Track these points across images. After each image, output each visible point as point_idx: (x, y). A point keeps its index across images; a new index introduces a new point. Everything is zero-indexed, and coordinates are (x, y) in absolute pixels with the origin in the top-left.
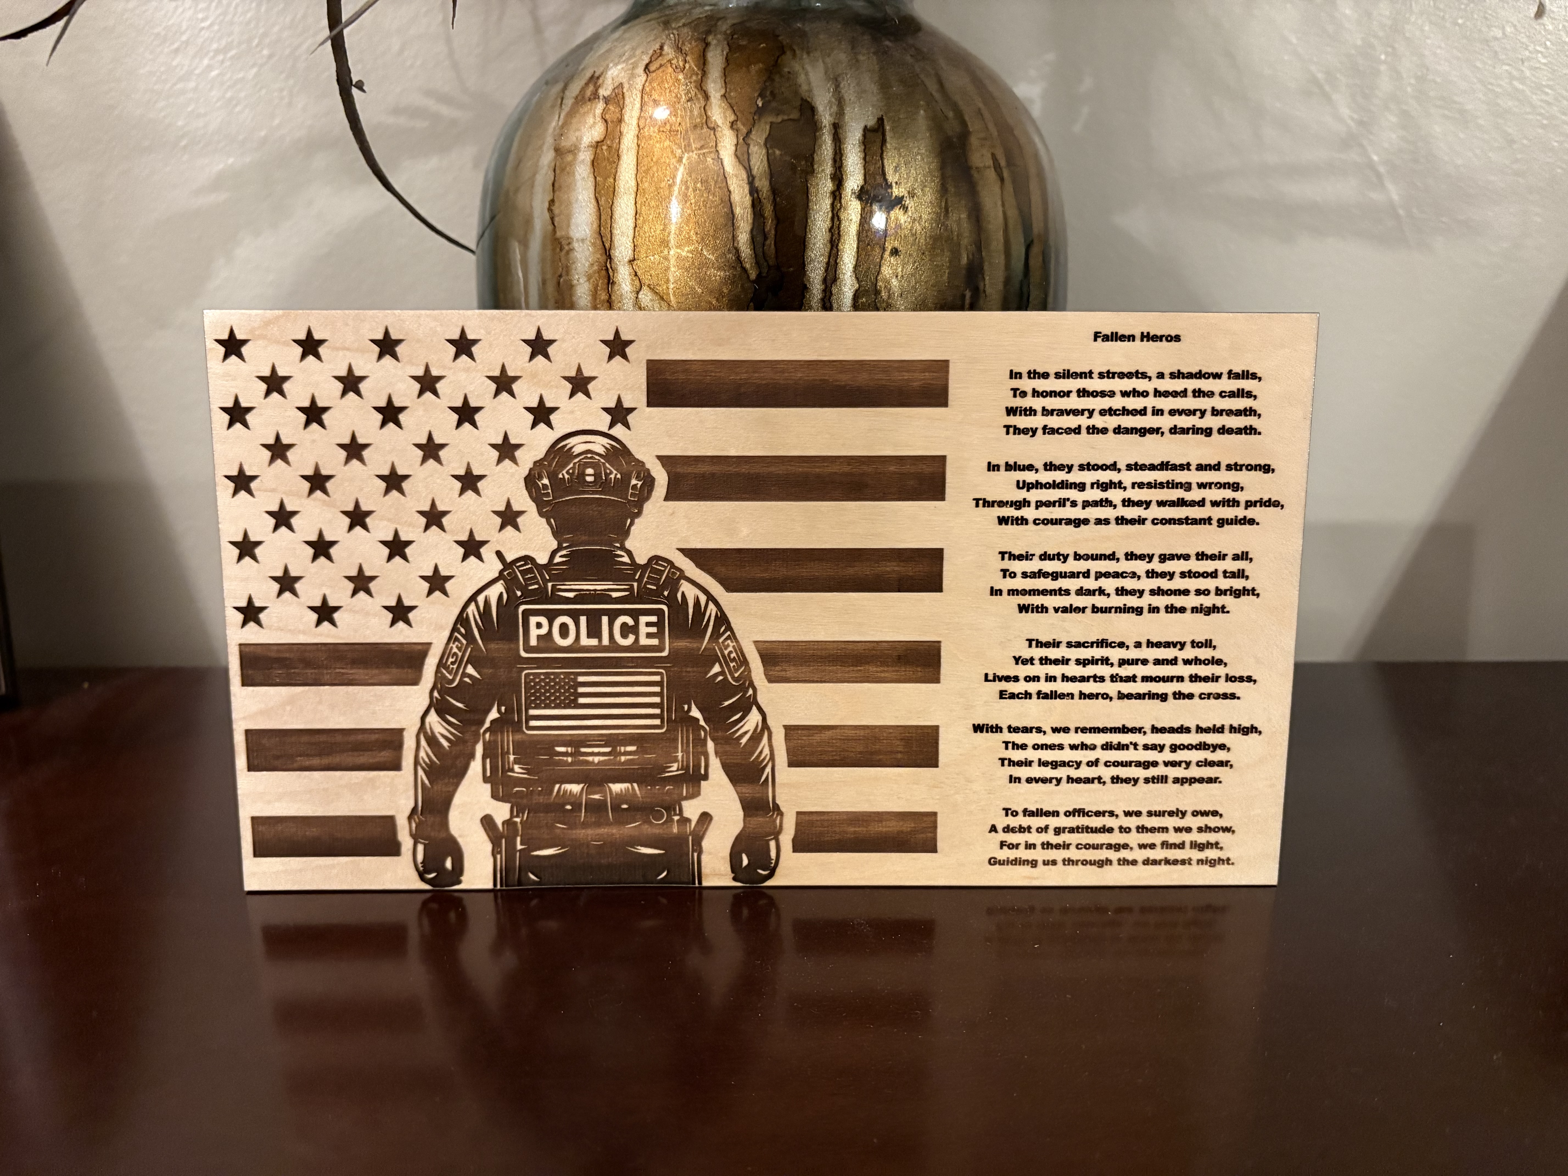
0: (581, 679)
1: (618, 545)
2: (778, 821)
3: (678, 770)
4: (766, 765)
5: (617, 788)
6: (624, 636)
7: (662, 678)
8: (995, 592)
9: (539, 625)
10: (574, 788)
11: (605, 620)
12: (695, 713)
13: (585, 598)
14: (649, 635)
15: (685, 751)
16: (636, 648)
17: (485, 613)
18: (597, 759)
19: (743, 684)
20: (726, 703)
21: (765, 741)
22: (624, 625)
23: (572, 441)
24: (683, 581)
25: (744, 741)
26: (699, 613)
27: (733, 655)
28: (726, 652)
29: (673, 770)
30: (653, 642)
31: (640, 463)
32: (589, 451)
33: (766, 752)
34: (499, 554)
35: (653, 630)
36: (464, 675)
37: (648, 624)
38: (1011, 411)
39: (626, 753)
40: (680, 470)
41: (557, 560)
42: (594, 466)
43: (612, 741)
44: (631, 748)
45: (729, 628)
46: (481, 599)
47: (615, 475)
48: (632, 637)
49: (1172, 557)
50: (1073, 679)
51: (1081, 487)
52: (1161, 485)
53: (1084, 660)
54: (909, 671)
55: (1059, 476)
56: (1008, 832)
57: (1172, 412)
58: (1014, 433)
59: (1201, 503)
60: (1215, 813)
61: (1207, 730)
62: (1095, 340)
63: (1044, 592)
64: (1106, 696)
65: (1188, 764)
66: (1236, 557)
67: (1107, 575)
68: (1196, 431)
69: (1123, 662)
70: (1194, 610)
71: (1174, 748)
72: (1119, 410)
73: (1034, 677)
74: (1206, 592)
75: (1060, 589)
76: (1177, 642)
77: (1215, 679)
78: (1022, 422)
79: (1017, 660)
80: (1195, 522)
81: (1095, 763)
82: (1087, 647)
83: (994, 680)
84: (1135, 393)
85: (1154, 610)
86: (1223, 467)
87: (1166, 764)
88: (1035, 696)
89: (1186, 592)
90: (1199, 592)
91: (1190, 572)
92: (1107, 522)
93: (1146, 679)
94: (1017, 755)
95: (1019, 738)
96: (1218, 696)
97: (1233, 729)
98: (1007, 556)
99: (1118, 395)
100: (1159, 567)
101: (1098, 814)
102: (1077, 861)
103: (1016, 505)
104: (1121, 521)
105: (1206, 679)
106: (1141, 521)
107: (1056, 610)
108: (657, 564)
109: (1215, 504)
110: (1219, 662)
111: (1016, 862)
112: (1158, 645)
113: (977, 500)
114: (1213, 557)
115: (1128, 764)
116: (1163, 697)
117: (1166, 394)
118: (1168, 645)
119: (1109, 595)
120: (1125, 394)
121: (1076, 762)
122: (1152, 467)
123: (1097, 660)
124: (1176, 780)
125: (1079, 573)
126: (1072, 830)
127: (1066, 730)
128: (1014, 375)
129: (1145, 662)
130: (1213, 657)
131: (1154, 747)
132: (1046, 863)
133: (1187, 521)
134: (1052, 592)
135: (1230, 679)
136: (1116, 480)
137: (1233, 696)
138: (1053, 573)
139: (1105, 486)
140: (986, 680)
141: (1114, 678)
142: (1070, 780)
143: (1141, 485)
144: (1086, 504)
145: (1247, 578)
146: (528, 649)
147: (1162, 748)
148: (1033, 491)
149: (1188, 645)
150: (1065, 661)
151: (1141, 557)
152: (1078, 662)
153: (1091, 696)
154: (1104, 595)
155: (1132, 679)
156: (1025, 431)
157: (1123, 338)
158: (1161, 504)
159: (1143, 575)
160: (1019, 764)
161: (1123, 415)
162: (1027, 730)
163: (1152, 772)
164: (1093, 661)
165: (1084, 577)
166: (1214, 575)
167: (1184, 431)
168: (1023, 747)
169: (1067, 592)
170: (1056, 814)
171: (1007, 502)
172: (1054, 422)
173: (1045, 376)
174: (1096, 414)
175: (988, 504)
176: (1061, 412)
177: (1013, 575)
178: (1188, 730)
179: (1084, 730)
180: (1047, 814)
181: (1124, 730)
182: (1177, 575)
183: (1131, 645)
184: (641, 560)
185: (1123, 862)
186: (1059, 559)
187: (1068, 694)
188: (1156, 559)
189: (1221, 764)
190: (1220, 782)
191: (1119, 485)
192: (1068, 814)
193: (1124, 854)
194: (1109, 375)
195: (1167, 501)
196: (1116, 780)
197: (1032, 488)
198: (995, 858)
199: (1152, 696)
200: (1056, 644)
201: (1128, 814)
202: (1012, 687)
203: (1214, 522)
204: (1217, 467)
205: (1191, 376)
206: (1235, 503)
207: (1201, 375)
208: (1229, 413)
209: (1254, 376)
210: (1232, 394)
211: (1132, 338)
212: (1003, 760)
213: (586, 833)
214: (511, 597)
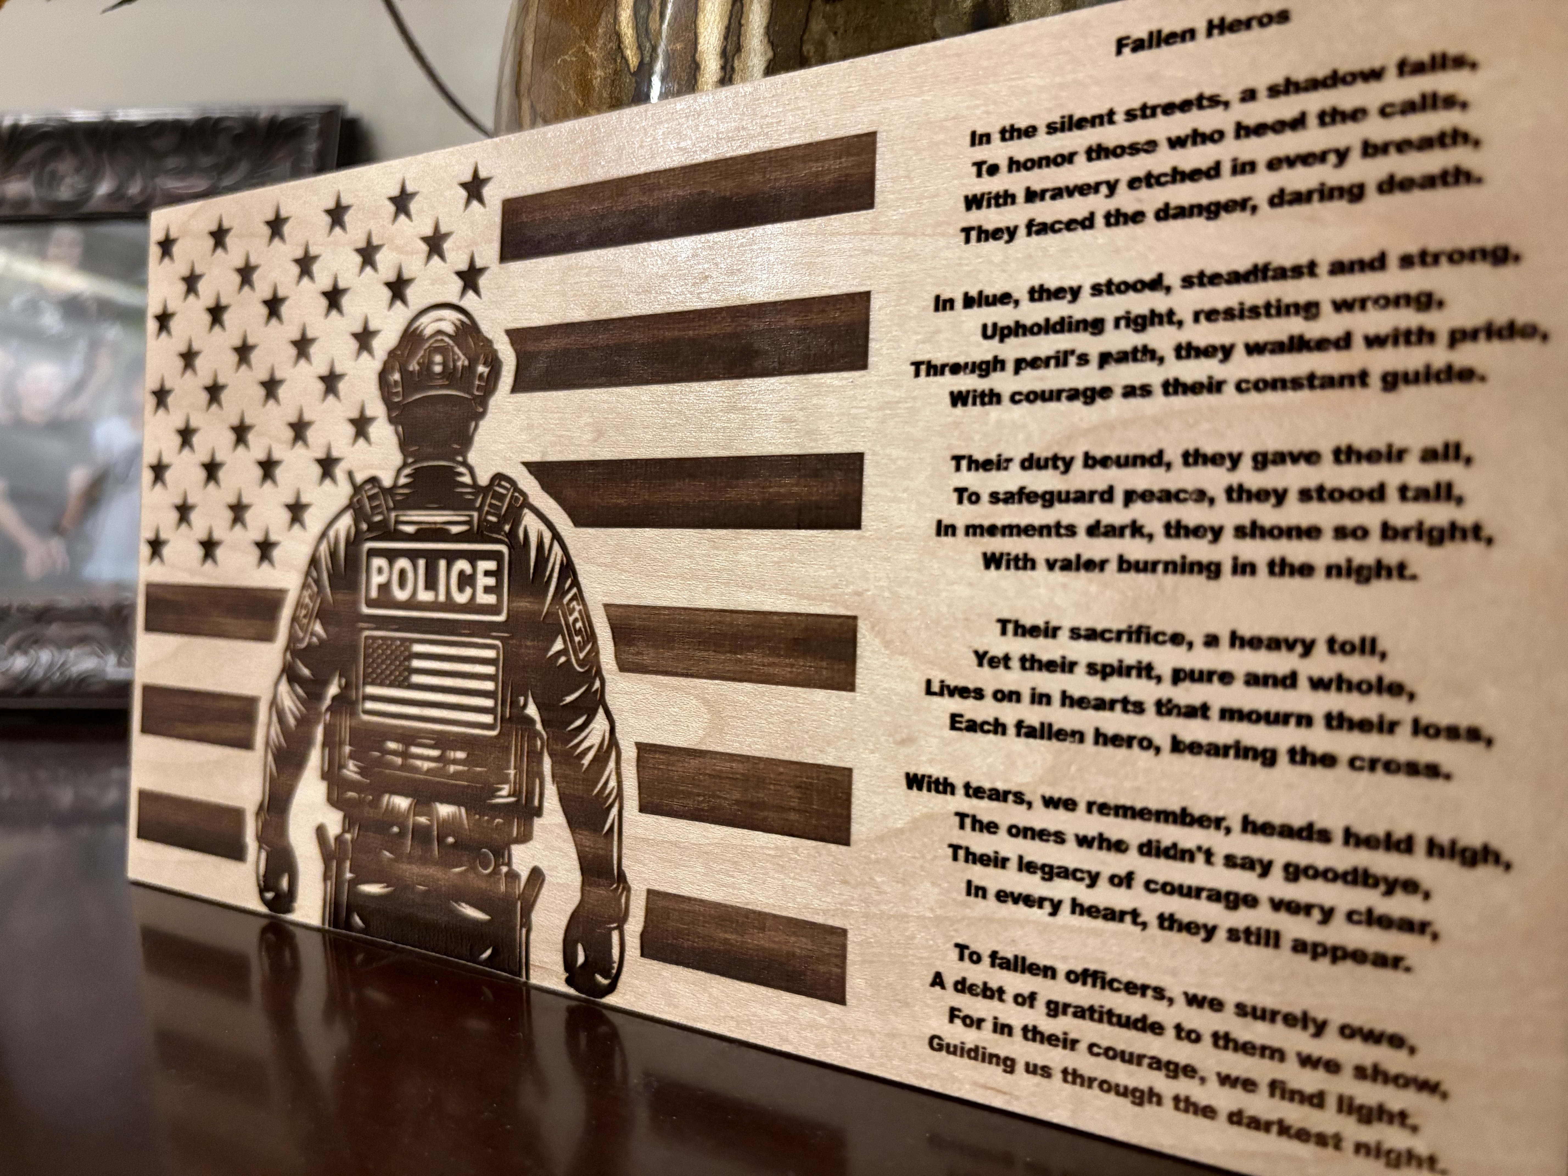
0: (418, 648)
1: (460, 459)
2: (623, 900)
3: (509, 796)
4: (612, 805)
5: (445, 810)
6: (461, 589)
7: (498, 654)
8: (944, 529)
9: (380, 571)
10: (402, 803)
11: (442, 564)
12: (532, 710)
13: (426, 533)
14: (487, 590)
15: (518, 768)
16: (471, 607)
17: (333, 554)
18: (426, 765)
19: (589, 671)
20: (569, 699)
21: (612, 764)
22: (461, 573)
23: (424, 320)
24: (526, 511)
25: (586, 761)
26: (542, 559)
28: (571, 619)
29: (504, 795)
30: (491, 599)
31: (488, 342)
32: (440, 332)
33: (613, 783)
34: (350, 475)
35: (491, 581)
36: (313, 634)
37: (487, 573)
38: (973, 202)
39: (455, 762)
40: (531, 347)
41: (403, 481)
43: (443, 742)
44: (460, 755)
45: (576, 583)
46: (332, 533)
47: (462, 361)
48: (468, 591)
49: (1280, 458)
50: (1081, 703)
51: (1096, 326)
52: (1254, 312)
53: (1104, 666)
54: (804, 665)
55: (1055, 310)
56: (962, 991)
57: (1273, 165)
58: (979, 240)
59: (1344, 342)
60: (1397, 1041)
61: (1369, 842)
62: (1119, 52)
63: (1027, 531)
64: (1146, 744)
65: (1327, 914)
66: (1429, 456)
67: (1147, 496)
68: (1327, 193)
69: (1178, 676)
70: (1333, 571)
71: (1293, 873)
72: (1165, 175)
73: (1011, 693)
74: (1360, 533)
75: (1058, 525)
76: (1295, 641)
77: (1386, 727)
78: (991, 218)
79: (980, 657)
80: (1330, 382)
81: (1125, 880)
82: (1109, 640)
83: (941, 694)
84: (1198, 137)
85: (1244, 568)
86: (1393, 261)
87: (1277, 905)
88: (1011, 731)
89: (1312, 533)
90: (1341, 533)
91: (1321, 489)
92: (1145, 391)
93: (1229, 714)
94: (981, 843)
95: (985, 809)
96: (1391, 767)
97: (1434, 848)
98: (964, 463)
99: (1164, 146)
100: (1252, 479)
101: (1131, 988)
102: (1091, 1080)
103: (981, 369)
104: (1173, 387)
105: (1364, 726)
106: (1214, 386)
107: (1051, 565)
108: (499, 485)
109: (1374, 342)
110: (1396, 689)
111: (976, 1054)
112: (1255, 643)
113: (917, 365)
114: (1373, 457)
115: (1193, 892)
116: (1268, 758)
117: (1260, 130)
118: (1275, 644)
119: (1150, 537)
120: (1176, 143)
121: (1089, 873)
122: (1236, 278)
123: (1129, 669)
124: (1300, 946)
125: (1092, 493)
126: (1081, 1013)
127: (1070, 805)
128: (979, 139)
129: (1226, 678)
130: (1380, 679)
131: (1248, 864)
132: (1032, 1069)
133: (1311, 381)
134: (1044, 531)
135: (1419, 729)
136: (1162, 308)
137: (1433, 771)
138: (1046, 493)
139: (1139, 323)
140: (929, 692)
141: (1165, 708)
142: (1077, 907)
143: (1211, 315)
144: (1105, 359)
145: (1460, 501)
146: (370, 603)
147: (1266, 868)
148: (1012, 341)
149: (1321, 648)
150: (1068, 666)
151: (1216, 460)
152: (1092, 669)
153: (1116, 741)
154: (1142, 535)
155: (1200, 711)
156: (996, 234)
157: (1171, 38)
158: (1254, 349)
159: (1221, 497)
160: (984, 860)
161: (1174, 181)
162: (997, 795)
163: (1243, 918)
164: (1122, 670)
165: (1103, 500)
166: (1378, 494)
167: (1301, 198)
168: (991, 828)
169: (1071, 530)
170: (1049, 972)
171: (966, 364)
172: (1045, 211)
173: (1030, 132)
174: (1122, 188)
175: (934, 370)
176: (1057, 193)
177: (975, 498)
178: (1325, 837)
179: (1103, 809)
180: (1033, 969)
181: (1184, 818)
182: (1292, 497)
183: (1199, 641)
184: (483, 480)
185: (1184, 1104)
186: (1056, 467)
187: (1073, 733)
188: (1246, 463)
189: (1407, 926)
190: (1408, 970)
191: (1169, 318)
192: (1073, 977)
193: (1184, 1086)
194: (1146, 112)
195: (1266, 344)
196: (1167, 922)
197: (1008, 336)
198: (940, 1038)
199: (1242, 752)
200: (1051, 632)
201: (1193, 1000)
202: (970, 709)
203: (1375, 381)
204: (1378, 263)
205: (1314, 85)
206: (1425, 336)
207: (1335, 80)
208: (1403, 146)
209: (1460, 62)
210: (1409, 108)
211: (1189, 34)
212: (955, 848)
213: (411, 871)
214: (358, 531)
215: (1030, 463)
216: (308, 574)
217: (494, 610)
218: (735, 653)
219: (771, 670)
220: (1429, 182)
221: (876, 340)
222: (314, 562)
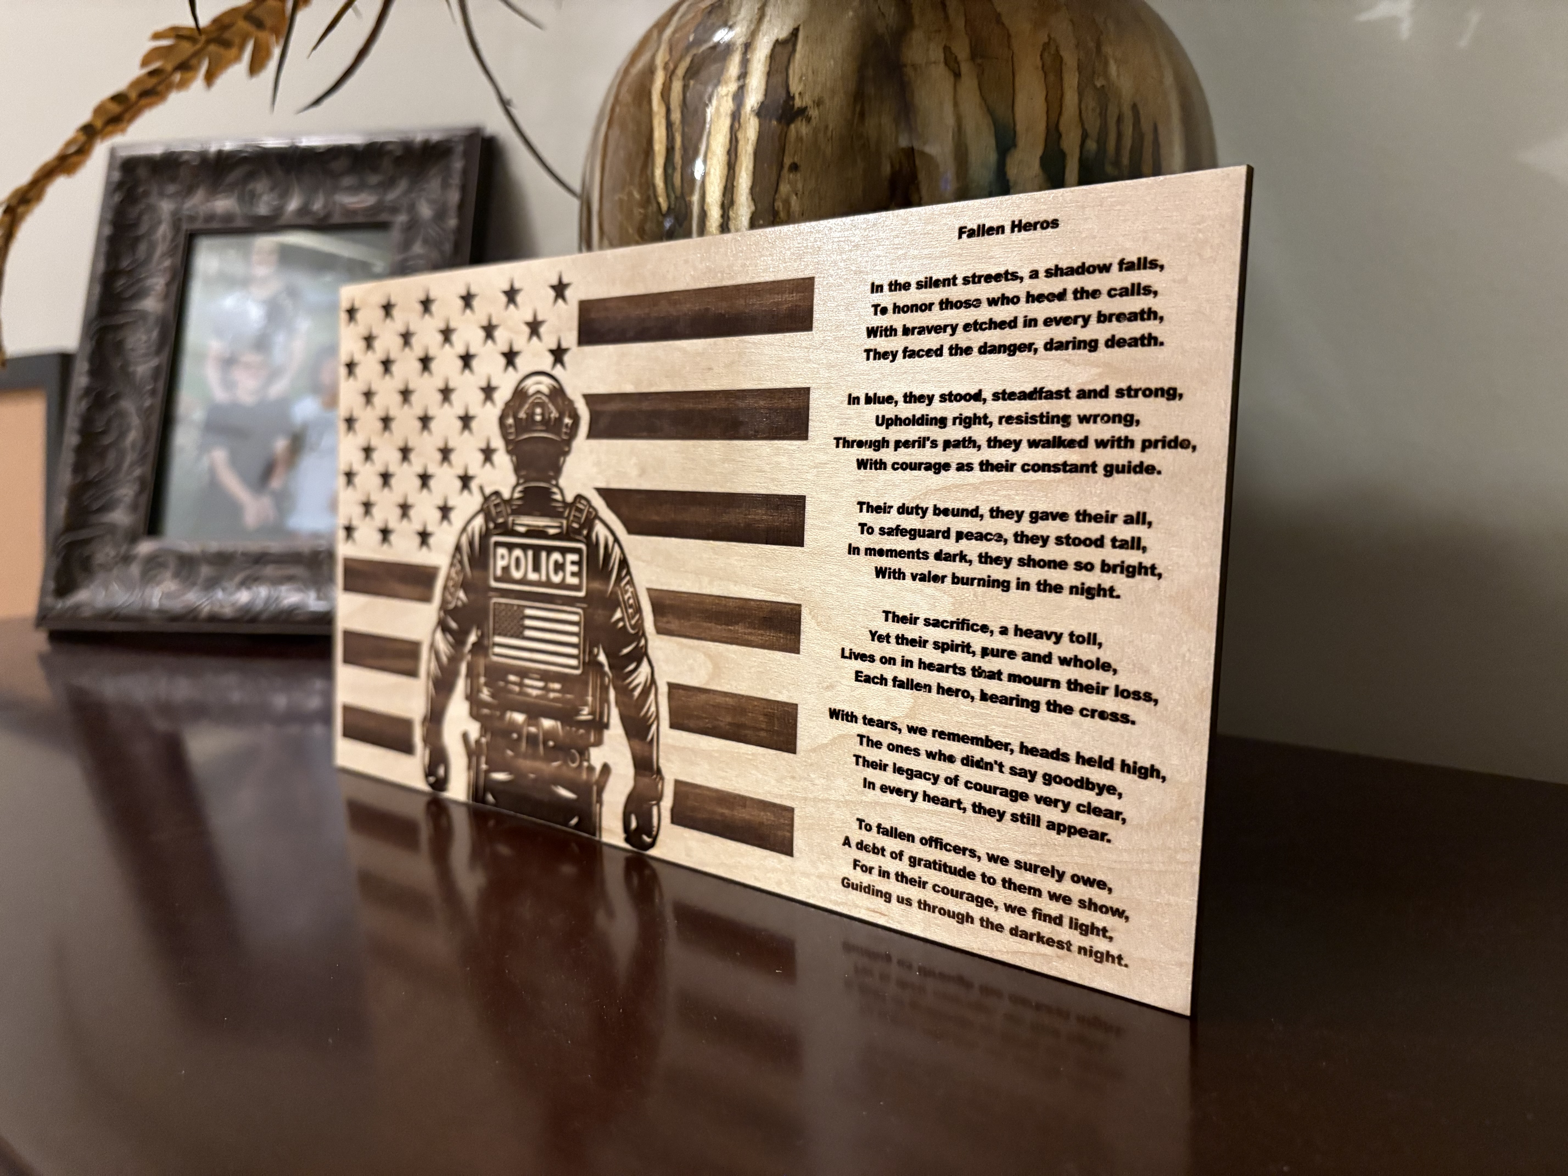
0: (528, 612)
1: (554, 482)
2: (660, 786)
3: (589, 714)
4: (652, 723)
5: (547, 723)
6: (556, 572)
7: (580, 618)
8: (853, 550)
9: (503, 557)
10: (519, 718)
11: (544, 555)
12: (602, 658)
13: (532, 533)
14: (573, 574)
15: (594, 696)
16: (562, 585)
17: (471, 544)
18: (535, 692)
19: (637, 633)
20: (626, 651)
21: (652, 696)
22: (556, 562)
23: (529, 382)
24: (597, 522)
25: (637, 693)
26: (608, 555)
27: (631, 601)
29: (585, 714)
30: (574, 581)
31: (571, 402)
32: (538, 392)
33: (653, 709)
34: (481, 489)
35: (575, 569)
36: (458, 598)
37: (573, 563)
38: (872, 332)
39: (554, 691)
40: (599, 408)
41: (517, 495)
42: (542, 405)
43: (546, 677)
44: (557, 686)
45: (629, 573)
46: (469, 529)
47: (554, 414)
48: (561, 574)
49: (1046, 516)
50: (930, 667)
51: (942, 422)
52: (1033, 419)
53: (943, 644)
54: (770, 635)
55: (919, 409)
56: (861, 849)
57: (1048, 322)
58: (875, 359)
59: (1083, 443)
60: (1102, 885)
61: (1090, 762)
62: (960, 237)
63: (900, 554)
64: (966, 694)
65: (1066, 806)
66: (1129, 520)
67: (969, 536)
68: (1077, 344)
69: (985, 652)
70: (1074, 590)
71: (1049, 779)
72: (985, 323)
73: (891, 658)
74: (1088, 567)
75: (918, 551)
76: (1052, 633)
77: (1101, 690)
78: (882, 344)
79: (873, 634)
80: (1076, 469)
81: (954, 781)
82: (946, 627)
83: (850, 658)
84: (1005, 300)
85: (1023, 586)
86: (1112, 392)
87: (1039, 800)
88: (890, 683)
89: (1062, 565)
90: (1079, 566)
91: (1068, 537)
92: (969, 467)
93: (1014, 678)
94: (872, 754)
95: (875, 733)
96: (1103, 715)
97: (1125, 767)
98: (865, 507)
99: (985, 304)
100: (1029, 528)
101: (957, 849)
102: (934, 907)
103: (875, 446)
104: (986, 466)
105: (1088, 689)
106: (1009, 467)
107: (914, 577)
108: (580, 503)
109: (1101, 444)
110: (1106, 667)
111: (869, 890)
112: (1028, 633)
113: (838, 439)
114: (1097, 518)
115: (992, 790)
116: (1034, 706)
117: (1040, 298)
118: (1040, 635)
119: (970, 562)
120: (992, 302)
121: (933, 775)
122: (1024, 396)
123: (958, 646)
124: (1051, 826)
125: (938, 532)
126: (930, 865)
127: (922, 731)
128: (876, 288)
129: (1012, 654)
130: (1098, 660)
131: (1023, 773)
132: (901, 900)
133: (1065, 468)
134: (910, 554)
135: (1119, 692)
136: (981, 414)
137: (1125, 719)
138: (912, 530)
139: (967, 422)
140: (843, 656)
141: (977, 672)
142: (926, 797)
143: (1009, 420)
144: (947, 444)
145: (1144, 549)
146: (497, 579)
147: (1033, 776)
148: (893, 428)
149: (1065, 639)
150: (923, 643)
151: (1008, 515)
152: (936, 645)
153: (949, 692)
154: (966, 561)
155: (997, 675)
156: (885, 355)
157: (991, 231)
158: (1033, 444)
159: (1011, 539)
160: (874, 765)
161: (990, 328)
162: (882, 724)
163: (1020, 807)
164: (953, 647)
165: (944, 537)
166: (1099, 542)
167: (1062, 346)
168: (878, 745)
169: (926, 555)
170: (910, 838)
171: (867, 441)
172: (914, 342)
173: (906, 286)
174: (960, 329)
175: (848, 443)
176: (922, 330)
177: (871, 530)
178: (1065, 757)
179: (942, 734)
180: (901, 836)
181: (987, 742)
182: (1052, 541)
183: (997, 630)
184: (570, 498)
185: (987, 923)
186: (917, 514)
187: (926, 686)
188: (1026, 517)
189: (1110, 814)
190: (1109, 841)
191: (984, 420)
192: (925, 841)
193: (987, 912)
194: (974, 279)
195: (1040, 441)
196: (978, 808)
197: (891, 425)
198: (848, 879)
199: (1022, 702)
200: (913, 620)
201: (992, 858)
202: (866, 668)
203: (1100, 469)
204: (1103, 393)
205: (1071, 271)
206: (1128, 443)
207: (1083, 270)
208: (1120, 317)
209: (1154, 264)
210: (1125, 292)
211: (1000, 229)
212: (857, 757)
213: (526, 764)
214: (487, 528)
215: (903, 510)
216: (454, 556)
217: (577, 588)
218: (728, 625)
219: (750, 638)
220: (1134, 342)
221: (813, 421)
222: (458, 548)
